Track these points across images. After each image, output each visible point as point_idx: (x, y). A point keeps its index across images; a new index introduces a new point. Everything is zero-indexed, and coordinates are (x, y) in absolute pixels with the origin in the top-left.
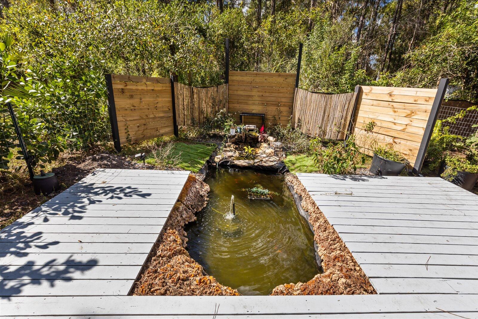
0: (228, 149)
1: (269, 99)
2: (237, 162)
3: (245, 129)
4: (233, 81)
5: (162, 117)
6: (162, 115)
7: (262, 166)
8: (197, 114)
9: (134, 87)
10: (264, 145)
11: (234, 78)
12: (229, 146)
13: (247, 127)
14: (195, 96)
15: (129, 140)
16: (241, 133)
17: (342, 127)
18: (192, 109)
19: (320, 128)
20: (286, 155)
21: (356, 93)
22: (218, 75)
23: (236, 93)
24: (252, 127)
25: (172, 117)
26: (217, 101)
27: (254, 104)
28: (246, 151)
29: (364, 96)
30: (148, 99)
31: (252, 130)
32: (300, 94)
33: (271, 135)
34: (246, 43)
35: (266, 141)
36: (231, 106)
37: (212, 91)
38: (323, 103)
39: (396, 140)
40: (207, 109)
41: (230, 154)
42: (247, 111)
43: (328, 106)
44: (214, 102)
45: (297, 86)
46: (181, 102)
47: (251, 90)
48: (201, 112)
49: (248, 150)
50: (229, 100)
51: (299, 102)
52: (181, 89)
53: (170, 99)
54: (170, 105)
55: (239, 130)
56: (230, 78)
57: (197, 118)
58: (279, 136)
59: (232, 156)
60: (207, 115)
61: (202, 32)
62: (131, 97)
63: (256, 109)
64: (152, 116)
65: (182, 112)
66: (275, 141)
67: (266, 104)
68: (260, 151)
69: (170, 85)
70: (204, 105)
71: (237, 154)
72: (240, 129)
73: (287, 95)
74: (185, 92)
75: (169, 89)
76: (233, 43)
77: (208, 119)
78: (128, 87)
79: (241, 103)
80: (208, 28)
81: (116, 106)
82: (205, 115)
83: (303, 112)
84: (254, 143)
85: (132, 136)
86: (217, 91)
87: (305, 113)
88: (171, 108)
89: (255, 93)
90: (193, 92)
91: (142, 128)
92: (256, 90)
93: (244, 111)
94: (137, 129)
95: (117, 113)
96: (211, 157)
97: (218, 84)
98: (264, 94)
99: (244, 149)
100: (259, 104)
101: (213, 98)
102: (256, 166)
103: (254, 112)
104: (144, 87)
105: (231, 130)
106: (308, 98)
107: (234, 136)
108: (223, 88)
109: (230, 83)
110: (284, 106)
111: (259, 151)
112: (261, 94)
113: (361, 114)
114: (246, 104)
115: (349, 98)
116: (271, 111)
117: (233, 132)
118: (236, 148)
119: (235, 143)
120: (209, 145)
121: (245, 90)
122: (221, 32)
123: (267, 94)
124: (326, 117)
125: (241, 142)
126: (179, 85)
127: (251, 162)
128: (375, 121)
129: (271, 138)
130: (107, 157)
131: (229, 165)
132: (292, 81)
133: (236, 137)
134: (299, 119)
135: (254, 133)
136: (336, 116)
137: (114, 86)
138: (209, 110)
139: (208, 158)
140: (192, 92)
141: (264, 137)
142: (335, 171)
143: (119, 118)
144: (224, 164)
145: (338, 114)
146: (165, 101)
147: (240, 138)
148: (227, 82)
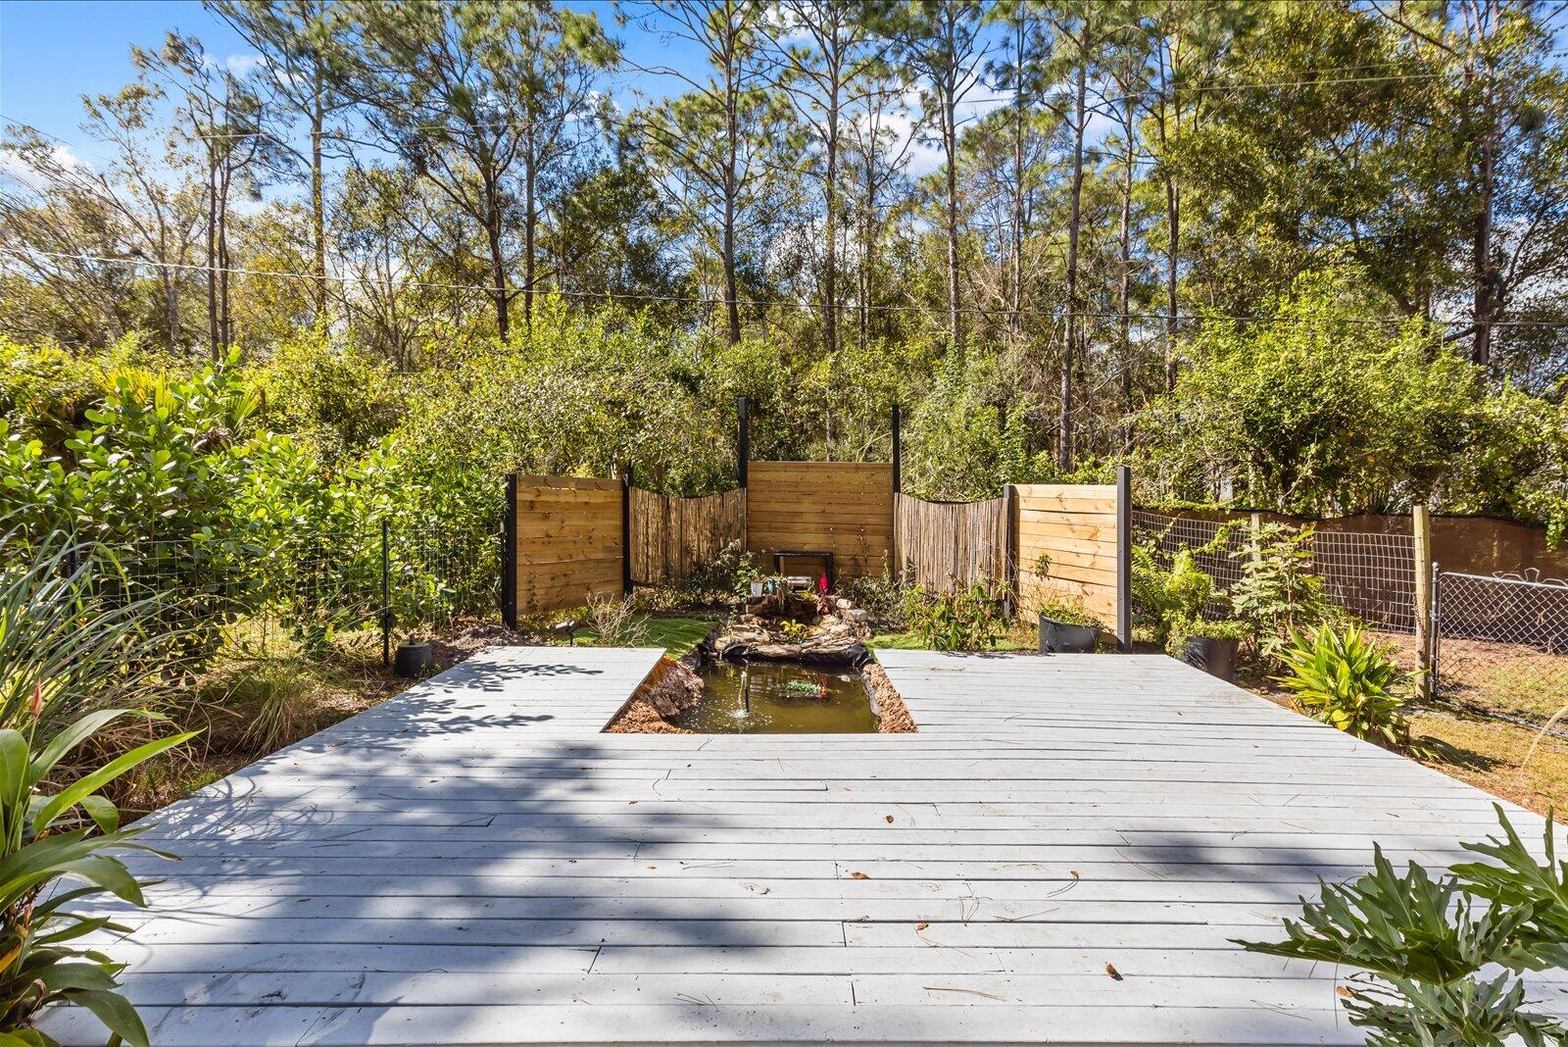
0: (745, 626)
1: (838, 519)
2: (763, 649)
3: (784, 585)
4: (756, 481)
5: (599, 561)
6: (601, 556)
7: (817, 654)
8: (675, 555)
9: (552, 499)
10: (830, 619)
11: (759, 476)
12: (748, 621)
13: (790, 580)
14: (673, 516)
15: (532, 608)
16: (774, 593)
17: (994, 571)
18: (666, 545)
19: (953, 576)
20: (873, 634)
21: (1006, 500)
22: (726, 469)
23: (764, 507)
24: (802, 580)
25: (620, 562)
26: (721, 525)
27: (806, 531)
28: (787, 629)
29: (1022, 505)
30: (575, 522)
31: (802, 588)
32: (906, 505)
33: (844, 596)
34: (783, 404)
35: (833, 609)
36: (755, 536)
37: (711, 503)
38: (950, 523)
39: (1088, 588)
40: (700, 545)
41: (751, 635)
42: (791, 547)
43: (961, 529)
44: (715, 527)
45: (897, 488)
46: (641, 529)
47: (799, 502)
48: (686, 551)
49: (792, 627)
50: (748, 525)
51: (904, 524)
52: (645, 503)
53: (619, 523)
54: (618, 534)
55: (770, 586)
56: (750, 476)
57: (677, 564)
58: (859, 598)
59: (754, 640)
60: (699, 556)
61: (689, 382)
62: (546, 517)
63: (812, 541)
64: (581, 557)
65: (645, 553)
66: (852, 608)
67: (833, 529)
68: (819, 631)
69: (619, 493)
70: (692, 535)
71: (766, 636)
72: (774, 582)
73: (878, 509)
74: (651, 508)
75: (619, 500)
76: (757, 402)
77: (700, 566)
78: (541, 498)
79: (776, 530)
80: (702, 377)
81: (519, 536)
82: (695, 558)
83: (916, 542)
84: (808, 615)
85: (540, 599)
86: (722, 504)
87: (919, 546)
88: (619, 541)
89: (806, 506)
90: (668, 507)
91: (558, 583)
92: (807, 500)
93: (784, 548)
94: (549, 583)
95: (519, 548)
96: (707, 639)
97: (725, 490)
98: (828, 509)
99: (782, 628)
100: (817, 531)
101: (713, 520)
102: (806, 655)
103: (807, 548)
104: (571, 499)
105: (753, 586)
106: (922, 514)
107: (760, 600)
108: (735, 497)
109: (751, 486)
110: (875, 532)
111: (816, 631)
112: (820, 508)
113: (1024, 542)
114: (789, 530)
115: (996, 510)
116: (845, 546)
117: (757, 590)
118: (763, 625)
119: (760, 614)
120: (703, 620)
121: (783, 501)
122: (728, 384)
123: (834, 508)
124: (961, 552)
125: (777, 614)
126: (640, 492)
127: (796, 648)
128: (1047, 552)
129: (843, 603)
130: (500, 631)
131: (745, 657)
132: (886, 478)
133: (765, 602)
134: (909, 560)
135: (806, 595)
136: (980, 548)
137: (520, 497)
138: (705, 546)
139: (700, 641)
140: (667, 509)
141: (828, 600)
142: (950, 644)
143: (521, 559)
144: (735, 655)
145: (981, 544)
146: (607, 526)
147: (773, 604)
148: (743, 482)
